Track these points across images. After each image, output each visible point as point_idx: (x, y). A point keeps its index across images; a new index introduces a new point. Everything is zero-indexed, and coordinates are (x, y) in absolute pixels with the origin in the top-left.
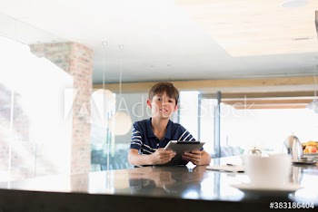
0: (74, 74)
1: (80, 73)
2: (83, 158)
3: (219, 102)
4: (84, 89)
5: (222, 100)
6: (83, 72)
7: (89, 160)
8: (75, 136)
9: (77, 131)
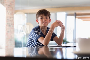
0: (6, 5)
1: (9, 4)
2: (11, 44)
3: (75, 17)
4: (11, 12)
5: (77, 16)
6: (11, 4)
7: (14, 45)
8: (7, 34)
9: (8, 32)
